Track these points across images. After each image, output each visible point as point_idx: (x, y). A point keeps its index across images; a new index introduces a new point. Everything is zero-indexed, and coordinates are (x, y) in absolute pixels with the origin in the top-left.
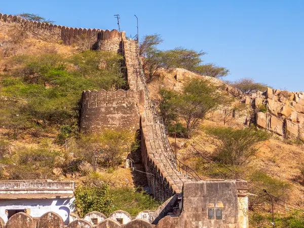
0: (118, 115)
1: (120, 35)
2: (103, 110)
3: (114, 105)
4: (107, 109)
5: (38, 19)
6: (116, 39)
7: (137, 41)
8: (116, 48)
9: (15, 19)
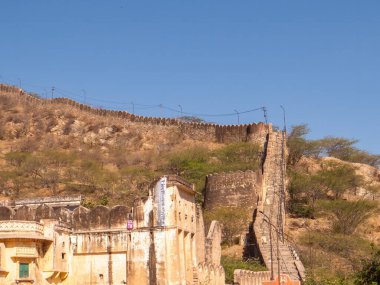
0: (236, 196)
1: (267, 127)
2: (223, 192)
3: (233, 186)
4: (227, 190)
5: (199, 120)
6: (263, 132)
7: (284, 131)
8: (263, 140)
9: (173, 122)
